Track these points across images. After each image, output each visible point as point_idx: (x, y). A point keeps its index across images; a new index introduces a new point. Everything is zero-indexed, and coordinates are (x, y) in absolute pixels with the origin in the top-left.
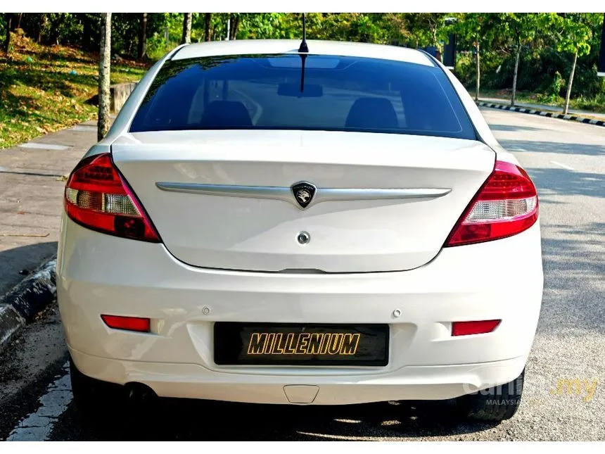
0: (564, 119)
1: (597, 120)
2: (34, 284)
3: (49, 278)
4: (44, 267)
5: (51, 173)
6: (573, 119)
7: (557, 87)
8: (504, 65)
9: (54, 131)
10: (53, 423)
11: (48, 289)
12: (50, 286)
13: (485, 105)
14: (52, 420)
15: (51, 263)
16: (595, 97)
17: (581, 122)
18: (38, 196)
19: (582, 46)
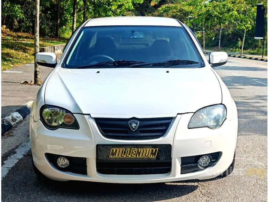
0: (241, 58)
1: (255, 58)
2: (4, 121)
3: (11, 119)
4: (9, 115)
5: (15, 81)
6: (245, 58)
7: (239, 45)
8: (216, 36)
9: (18, 66)
10: (9, 170)
11: (10, 123)
12: (11, 122)
13: (207, 53)
14: (8, 169)
15: (12, 114)
16: (255, 49)
17: (248, 59)
18: (9, 90)
19: (248, 26)
